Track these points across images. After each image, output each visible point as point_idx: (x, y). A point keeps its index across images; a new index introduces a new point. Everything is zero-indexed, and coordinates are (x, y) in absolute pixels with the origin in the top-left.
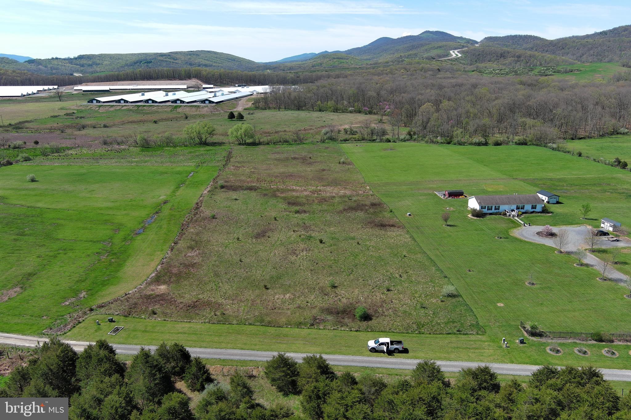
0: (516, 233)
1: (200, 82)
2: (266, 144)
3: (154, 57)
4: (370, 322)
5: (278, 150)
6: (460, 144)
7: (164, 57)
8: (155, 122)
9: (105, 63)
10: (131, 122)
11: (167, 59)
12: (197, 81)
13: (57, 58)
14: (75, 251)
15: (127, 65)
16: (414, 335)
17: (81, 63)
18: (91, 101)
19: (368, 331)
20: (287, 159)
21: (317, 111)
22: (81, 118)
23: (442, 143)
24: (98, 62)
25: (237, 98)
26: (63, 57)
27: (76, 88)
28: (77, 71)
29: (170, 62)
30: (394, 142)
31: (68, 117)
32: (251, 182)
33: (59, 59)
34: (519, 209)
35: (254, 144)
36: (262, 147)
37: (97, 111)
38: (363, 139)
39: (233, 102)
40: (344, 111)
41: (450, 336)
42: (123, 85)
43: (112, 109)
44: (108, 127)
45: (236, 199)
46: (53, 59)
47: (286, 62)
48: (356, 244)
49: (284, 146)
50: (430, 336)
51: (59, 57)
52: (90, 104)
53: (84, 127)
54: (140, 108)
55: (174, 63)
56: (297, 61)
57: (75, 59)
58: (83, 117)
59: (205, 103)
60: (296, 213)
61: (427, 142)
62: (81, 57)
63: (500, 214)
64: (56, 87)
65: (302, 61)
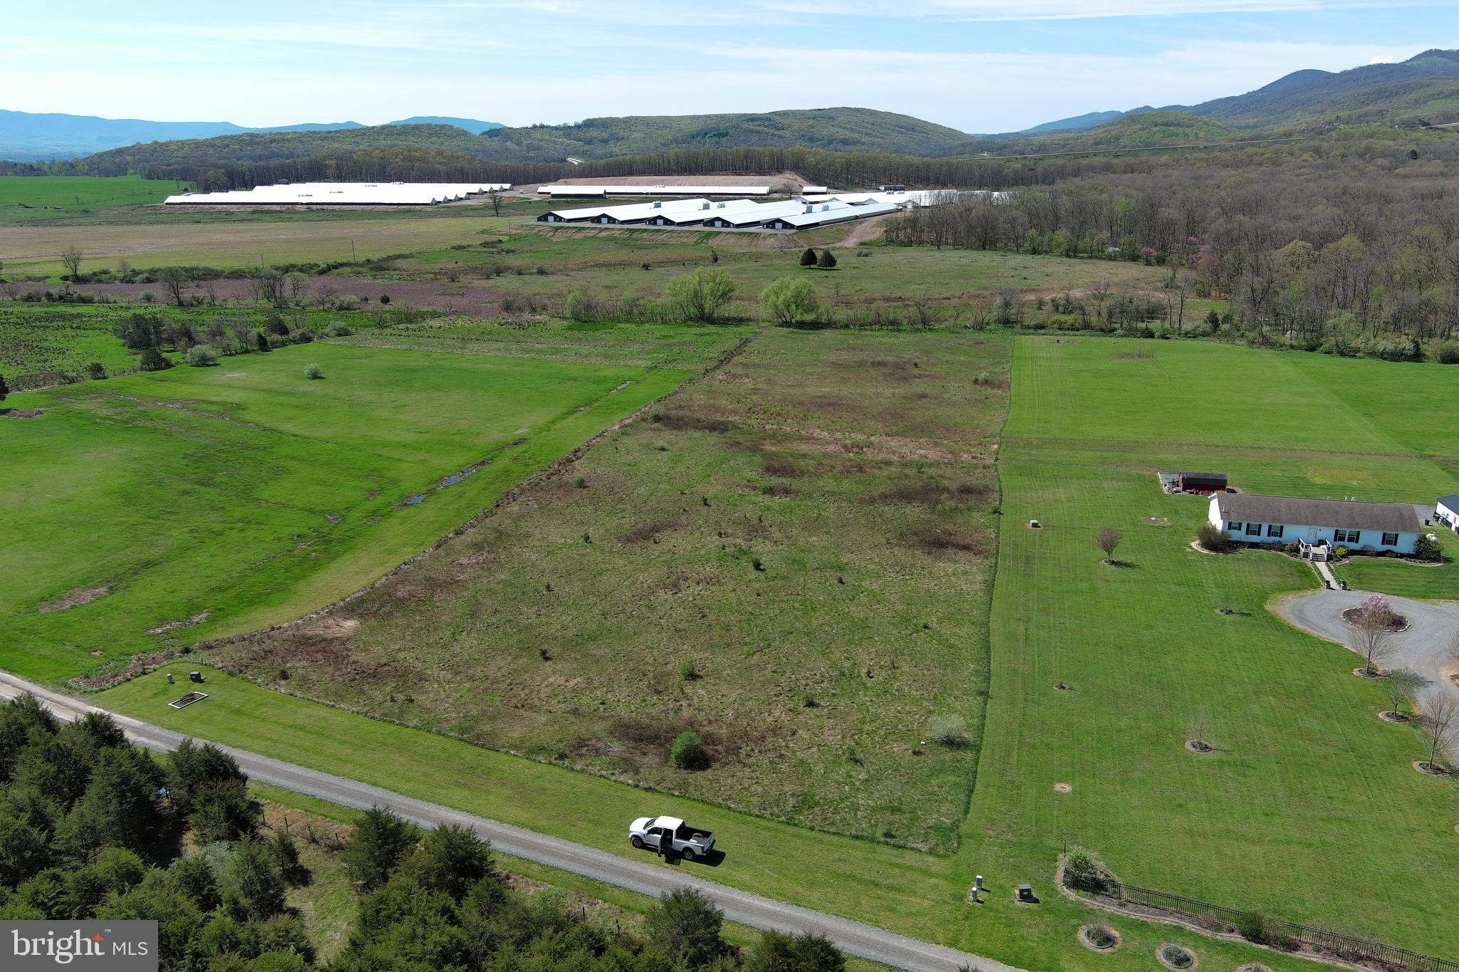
0: (1285, 607)
1: (800, 179)
2: (841, 327)
3: (734, 123)
4: (699, 774)
5: (860, 341)
6: (1342, 354)
7: (756, 123)
8: (646, 267)
9: (636, 135)
10: (600, 265)
11: (762, 128)
12: (795, 177)
13: (542, 127)
14: (263, 527)
15: (675, 140)
16: (770, 824)
17: (588, 135)
18: (544, 218)
19: (673, 795)
20: (861, 364)
21: (1025, 252)
22: (508, 252)
23: (1292, 347)
24: (621, 133)
25: (857, 217)
26: (553, 123)
27: (542, 189)
28: (575, 154)
29: (767, 134)
30: (1164, 337)
31: (485, 249)
32: (735, 412)
33: (547, 127)
34: (1342, 539)
35: (816, 325)
36: (827, 334)
37: (546, 240)
38: (1086, 326)
39: (842, 228)
40: (1095, 254)
41: (857, 843)
42: (637, 184)
43: (579, 236)
44: (546, 274)
45: (663, 449)
46: (535, 127)
47: (1041, 133)
48: (836, 582)
49: (881, 333)
50: (809, 833)
51: (546, 124)
52: (542, 223)
53: (499, 272)
54: (635, 236)
55: (775, 135)
56: (1068, 131)
57: (578, 127)
58: (513, 251)
59: (774, 227)
60: (764, 493)
61: (1252, 343)
62: (589, 124)
63: (1281, 547)
64: (507, 186)
65: (1079, 132)
